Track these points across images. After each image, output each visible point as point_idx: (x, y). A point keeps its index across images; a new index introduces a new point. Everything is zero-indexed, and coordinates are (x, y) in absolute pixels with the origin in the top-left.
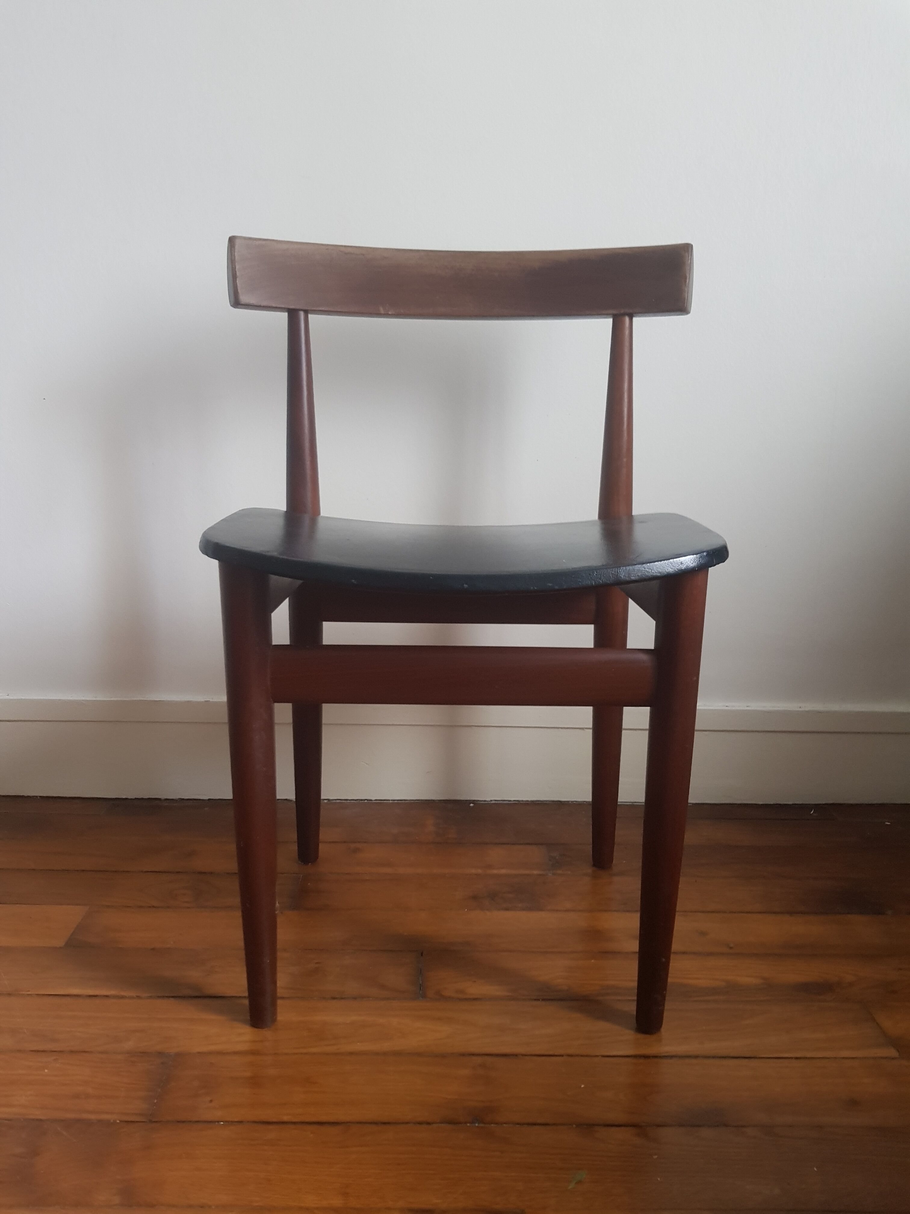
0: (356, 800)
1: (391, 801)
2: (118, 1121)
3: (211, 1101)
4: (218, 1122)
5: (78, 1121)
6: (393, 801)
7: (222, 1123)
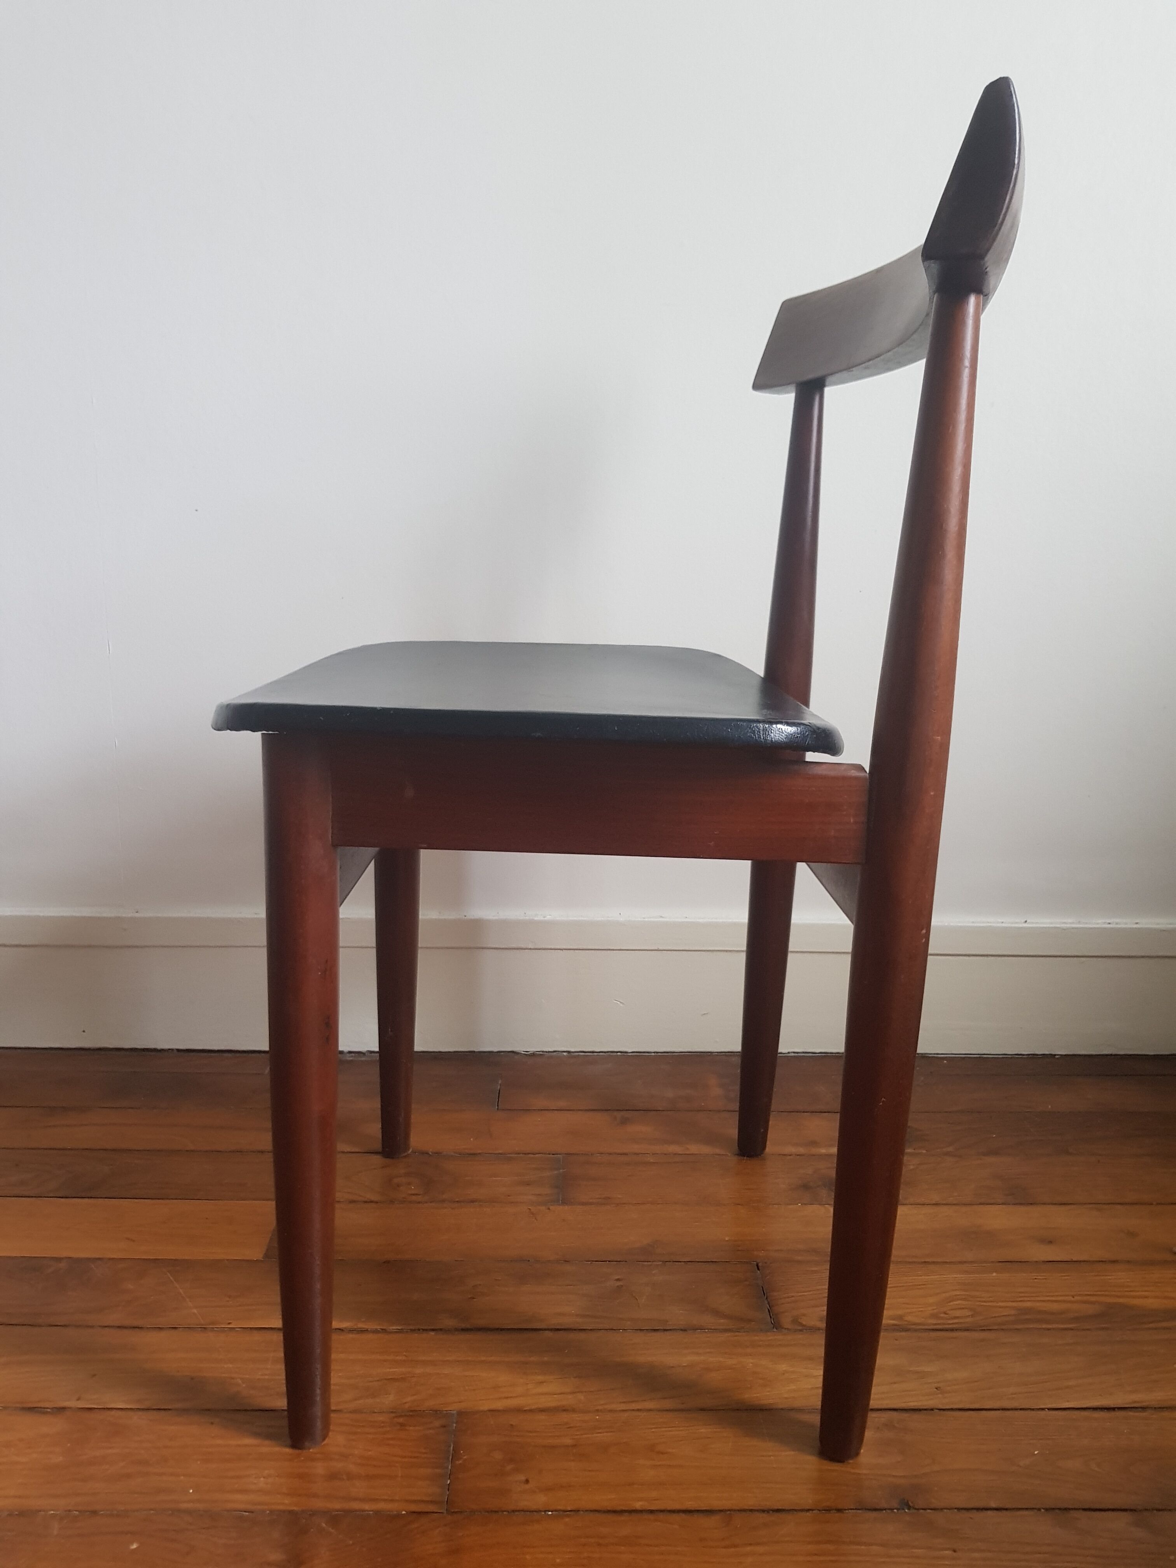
0: (605, 1052)
1: (653, 1054)
2: (404, 1512)
3: (527, 1481)
4: (545, 1511)
5: (348, 1512)
6: (655, 1054)
7: (550, 1513)
